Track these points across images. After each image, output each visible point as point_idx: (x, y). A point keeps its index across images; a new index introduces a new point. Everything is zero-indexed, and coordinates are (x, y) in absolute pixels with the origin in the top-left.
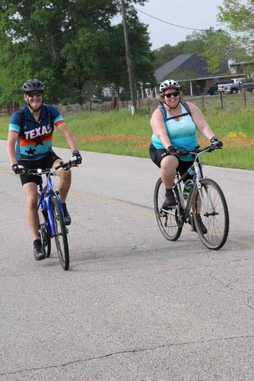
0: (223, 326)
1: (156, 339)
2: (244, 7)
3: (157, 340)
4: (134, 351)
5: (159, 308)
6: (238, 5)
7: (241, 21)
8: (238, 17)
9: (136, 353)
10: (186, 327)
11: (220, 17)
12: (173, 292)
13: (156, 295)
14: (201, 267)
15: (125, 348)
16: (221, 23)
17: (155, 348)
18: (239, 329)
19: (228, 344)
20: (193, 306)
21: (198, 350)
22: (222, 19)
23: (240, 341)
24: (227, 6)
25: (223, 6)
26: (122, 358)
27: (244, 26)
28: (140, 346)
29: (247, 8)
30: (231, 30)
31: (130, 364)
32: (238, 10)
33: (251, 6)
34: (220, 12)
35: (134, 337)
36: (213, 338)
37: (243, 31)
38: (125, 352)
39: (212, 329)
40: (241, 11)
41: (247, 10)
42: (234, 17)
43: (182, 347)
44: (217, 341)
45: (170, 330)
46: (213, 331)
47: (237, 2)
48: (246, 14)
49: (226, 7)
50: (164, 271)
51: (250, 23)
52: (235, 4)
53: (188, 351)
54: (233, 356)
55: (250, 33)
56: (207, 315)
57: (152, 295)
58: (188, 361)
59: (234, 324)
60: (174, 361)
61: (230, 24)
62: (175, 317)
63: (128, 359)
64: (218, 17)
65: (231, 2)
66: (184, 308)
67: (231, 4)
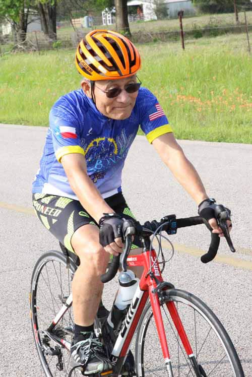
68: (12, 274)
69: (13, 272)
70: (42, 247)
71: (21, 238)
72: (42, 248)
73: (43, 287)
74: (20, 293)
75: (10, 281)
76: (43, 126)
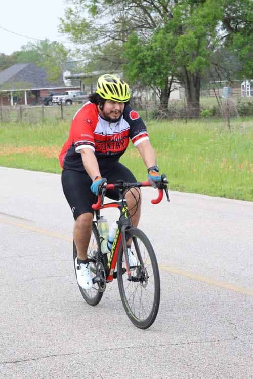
0: (106, 336)
1: (37, 349)
2: (84, 20)
3: (39, 350)
4: (16, 362)
5: (35, 316)
6: (78, 18)
7: (81, 33)
8: (79, 30)
9: (19, 364)
10: (67, 337)
11: (61, 28)
12: (46, 301)
13: (28, 304)
14: (70, 275)
15: (6, 359)
16: (62, 34)
17: (38, 359)
18: (123, 339)
19: (115, 355)
20: (70, 315)
21: (85, 361)
22: (63, 30)
23: (127, 352)
24: (69, 18)
25: (64, 18)
26: (3, 369)
27: (85, 39)
28: (21, 356)
29: (87, 21)
30: (71, 41)
31: (14, 376)
32: (79, 23)
33: (92, 19)
34: (61, 23)
35: (14, 347)
36: (98, 348)
37: (84, 43)
38: (6, 363)
39: (95, 339)
40: (82, 24)
41: (88, 23)
42: (75, 29)
43: (67, 358)
44: (103, 352)
45: (51, 340)
46: (96, 341)
47: (78, 15)
48: (86, 27)
49: (67, 19)
50: (33, 279)
51: (91, 36)
52: (76, 16)
53: (74, 362)
54: (123, 368)
55: (90, 46)
56: (87, 324)
57: (24, 303)
58: (76, 372)
59: (117, 334)
60: (61, 372)
61: (71, 36)
62: (53, 327)
63: (11, 370)
64: (58, 28)
65: (72, 14)
66: (62, 317)
67: (72, 17)
68: (204, 345)
69: (205, 344)
70: (231, 319)
71: (206, 307)
72: (231, 321)
73: (242, 363)
74: (218, 367)
75: (204, 353)
76: (200, 193)
